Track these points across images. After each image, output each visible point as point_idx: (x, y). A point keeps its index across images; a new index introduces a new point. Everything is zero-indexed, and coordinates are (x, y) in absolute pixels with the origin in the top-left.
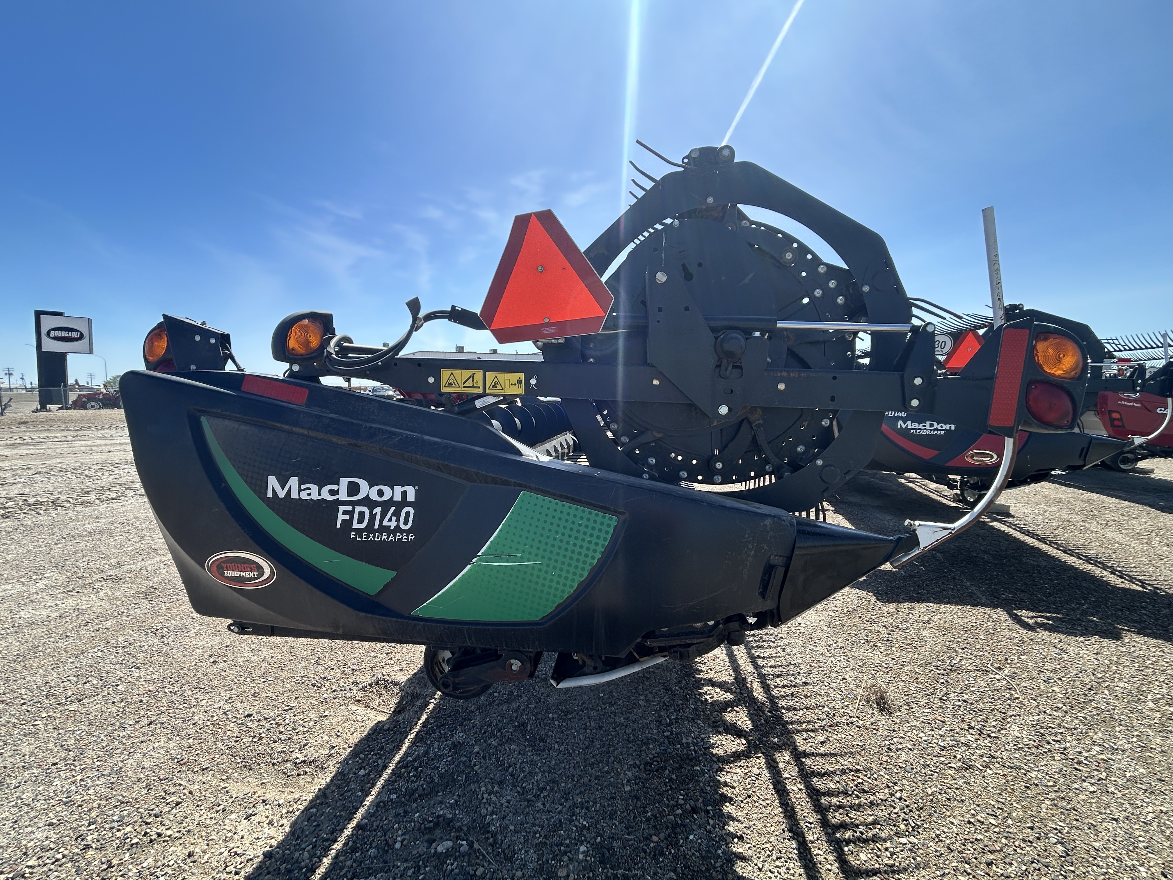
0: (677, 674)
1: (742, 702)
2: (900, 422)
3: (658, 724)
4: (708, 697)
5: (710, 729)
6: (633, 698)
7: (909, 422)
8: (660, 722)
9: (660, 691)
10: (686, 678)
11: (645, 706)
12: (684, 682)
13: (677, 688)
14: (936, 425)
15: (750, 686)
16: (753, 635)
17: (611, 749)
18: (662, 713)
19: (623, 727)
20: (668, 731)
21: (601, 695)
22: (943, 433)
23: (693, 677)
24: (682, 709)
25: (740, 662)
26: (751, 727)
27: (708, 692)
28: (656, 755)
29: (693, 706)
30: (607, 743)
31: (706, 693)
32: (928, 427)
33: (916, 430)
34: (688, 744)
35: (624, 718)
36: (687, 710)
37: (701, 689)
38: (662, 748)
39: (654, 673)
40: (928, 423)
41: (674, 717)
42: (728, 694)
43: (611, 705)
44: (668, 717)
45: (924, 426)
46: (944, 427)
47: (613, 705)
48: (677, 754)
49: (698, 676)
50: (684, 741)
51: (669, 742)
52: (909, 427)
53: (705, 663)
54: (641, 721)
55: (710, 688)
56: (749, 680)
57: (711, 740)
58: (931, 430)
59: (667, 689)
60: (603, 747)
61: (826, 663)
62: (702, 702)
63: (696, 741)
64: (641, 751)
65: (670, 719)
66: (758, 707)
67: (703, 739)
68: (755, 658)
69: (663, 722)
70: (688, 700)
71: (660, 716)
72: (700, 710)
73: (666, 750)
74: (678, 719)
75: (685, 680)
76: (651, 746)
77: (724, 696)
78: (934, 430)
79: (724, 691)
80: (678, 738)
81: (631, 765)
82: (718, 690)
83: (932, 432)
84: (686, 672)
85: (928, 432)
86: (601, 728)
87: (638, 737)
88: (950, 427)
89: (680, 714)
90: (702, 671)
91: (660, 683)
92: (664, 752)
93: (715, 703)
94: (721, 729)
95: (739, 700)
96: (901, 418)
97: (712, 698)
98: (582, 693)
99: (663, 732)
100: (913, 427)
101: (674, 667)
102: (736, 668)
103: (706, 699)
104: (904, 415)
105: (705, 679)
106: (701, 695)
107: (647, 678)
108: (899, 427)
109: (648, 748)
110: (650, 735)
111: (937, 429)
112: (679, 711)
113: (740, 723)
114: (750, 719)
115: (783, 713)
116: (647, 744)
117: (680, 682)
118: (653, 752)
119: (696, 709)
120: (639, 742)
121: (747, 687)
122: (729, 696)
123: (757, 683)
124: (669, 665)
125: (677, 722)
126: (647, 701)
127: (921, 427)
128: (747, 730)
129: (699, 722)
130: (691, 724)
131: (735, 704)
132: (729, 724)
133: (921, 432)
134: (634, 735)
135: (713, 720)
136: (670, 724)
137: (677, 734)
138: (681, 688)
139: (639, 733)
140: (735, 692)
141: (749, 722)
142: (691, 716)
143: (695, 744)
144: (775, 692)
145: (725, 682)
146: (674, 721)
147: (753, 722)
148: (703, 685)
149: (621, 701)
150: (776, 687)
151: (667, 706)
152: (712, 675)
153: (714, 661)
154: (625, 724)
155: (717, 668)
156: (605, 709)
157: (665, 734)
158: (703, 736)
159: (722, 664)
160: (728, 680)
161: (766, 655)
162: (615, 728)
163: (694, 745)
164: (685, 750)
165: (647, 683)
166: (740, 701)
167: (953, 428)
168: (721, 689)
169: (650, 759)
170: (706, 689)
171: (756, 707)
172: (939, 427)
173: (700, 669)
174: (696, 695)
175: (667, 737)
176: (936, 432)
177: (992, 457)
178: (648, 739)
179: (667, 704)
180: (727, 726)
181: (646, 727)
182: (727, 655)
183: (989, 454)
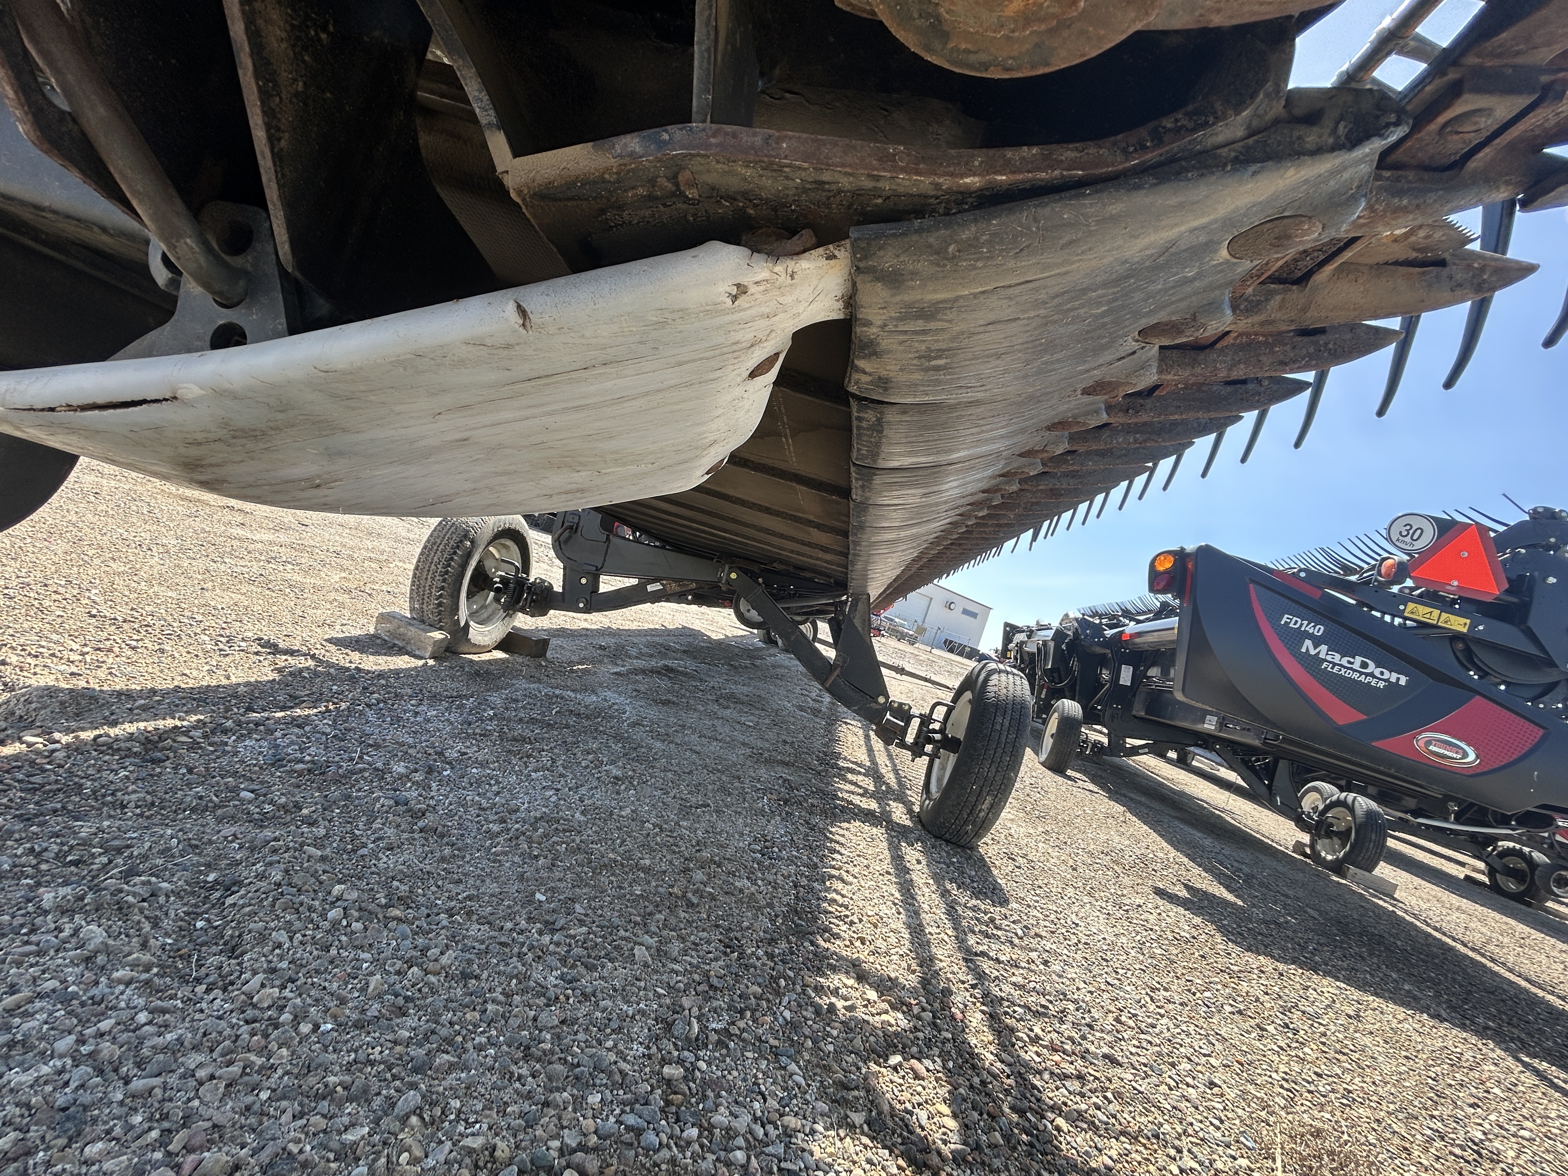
0: (773, 921)
1: (936, 1051)
2: (1308, 643)
3: (658, 1029)
4: (840, 1004)
5: (822, 1106)
6: (622, 933)
7: (1324, 648)
8: (669, 1026)
9: (708, 942)
10: (793, 939)
11: (646, 965)
12: (784, 945)
13: (760, 952)
14: (1372, 667)
15: (959, 1016)
16: (975, 909)
17: (444, 1058)
18: (686, 1002)
19: (541, 1001)
20: (680, 1062)
21: (539, 896)
22: (1381, 684)
23: (812, 943)
24: (753, 1011)
25: (938, 952)
26: (955, 1144)
27: (843, 991)
28: (594, 1139)
29: (787, 1014)
30: (444, 1032)
31: (835, 992)
32: (1356, 666)
33: (1334, 664)
34: (730, 1133)
35: (562, 977)
36: (768, 1019)
37: (824, 975)
38: (631, 1119)
39: (713, 898)
40: (1358, 660)
41: (719, 1026)
42: (900, 1015)
43: (550, 927)
44: (699, 1019)
45: (1349, 662)
46: (1387, 675)
47: (553, 931)
48: (673, 1161)
49: (827, 945)
50: (721, 1118)
51: (668, 1103)
52: (1322, 656)
53: (852, 923)
54: (608, 1003)
55: (851, 982)
56: (958, 999)
57: (816, 1150)
58: (1361, 673)
59: (728, 946)
60: (420, 1045)
61: (1154, 1026)
62: (818, 1011)
63: (760, 1132)
64: (546, 1104)
65: (704, 1029)
66: (983, 1083)
67: (788, 1134)
68: (976, 954)
69: (679, 1028)
70: (778, 993)
71: (677, 1009)
72: (807, 1031)
73: (638, 1132)
74: (730, 1035)
75: (789, 942)
76: (595, 1099)
77: (884, 1017)
78: (1367, 675)
79: (889, 1002)
80: (705, 1098)
81: (470, 1151)
82: (872, 995)
83: (1362, 678)
84: (797, 925)
85: (1355, 676)
86: (465, 976)
87: (567, 1050)
88: (1398, 679)
89: (742, 1024)
90: (837, 936)
91: (717, 926)
92: (628, 1137)
93: (853, 1027)
94: (858, 1118)
95: (929, 1043)
96: (1311, 637)
97: (848, 1009)
98: (489, 875)
99: (664, 1062)
100: (1329, 658)
101: (770, 905)
102: (926, 961)
103: (832, 1006)
104: (1319, 630)
105: (841, 958)
106: (819, 989)
107: (690, 905)
108: (1304, 650)
109: (579, 1103)
110: (612, 1057)
111: (1372, 675)
112: (742, 1012)
113: (923, 1115)
114: (955, 1116)
115: (1058, 1129)
116: (583, 1084)
117: (772, 942)
118: (589, 1124)
119: (793, 1025)
120: (559, 1068)
121: (953, 1017)
122: (898, 1020)
123: (979, 1015)
124: (759, 896)
125: (720, 1044)
126: (660, 953)
127: (1344, 661)
128: (946, 1150)
129: (793, 1067)
130: (763, 1064)
131: (915, 1049)
132: (886, 1108)
133: (1342, 672)
134: (558, 1037)
135: (840, 1075)
136: (697, 1044)
137: (706, 1084)
138: (771, 956)
139: (581, 1036)
140: (919, 1018)
141: (951, 1123)
142: (773, 1042)
143: (755, 1146)
144: (1030, 1055)
145: (894, 981)
146: (714, 1037)
147: (965, 1127)
148: (834, 969)
149: (584, 929)
150: (1035, 1040)
151: (711, 986)
152: (862, 953)
153: (876, 926)
154: (551, 993)
155: (880, 943)
156: (521, 932)
157: (666, 1070)
158: (792, 1122)
159: (893, 940)
160: (901, 980)
161: (1003, 958)
162: (508, 995)
163: (749, 1148)
164: (711, 1157)
165: (682, 915)
166: (930, 1048)
167: (1403, 681)
168: (881, 994)
169: (561, 1152)
170: (836, 980)
171: (976, 1080)
172: (1377, 672)
173: (835, 930)
174: (805, 985)
175: (669, 1082)
176: (1369, 679)
177: (1465, 755)
178: (598, 1068)
179: (715, 981)
180: (880, 1113)
181: (614, 1025)
182: (909, 927)
183: (1462, 748)
